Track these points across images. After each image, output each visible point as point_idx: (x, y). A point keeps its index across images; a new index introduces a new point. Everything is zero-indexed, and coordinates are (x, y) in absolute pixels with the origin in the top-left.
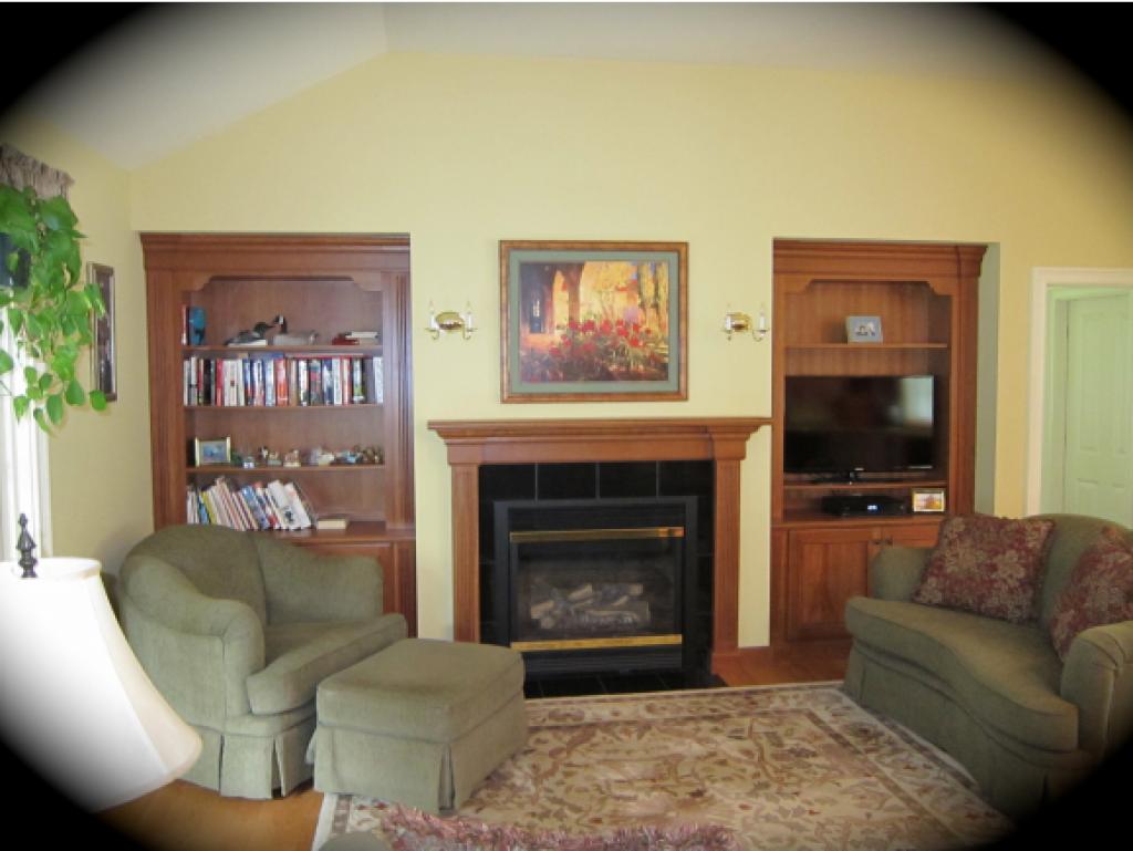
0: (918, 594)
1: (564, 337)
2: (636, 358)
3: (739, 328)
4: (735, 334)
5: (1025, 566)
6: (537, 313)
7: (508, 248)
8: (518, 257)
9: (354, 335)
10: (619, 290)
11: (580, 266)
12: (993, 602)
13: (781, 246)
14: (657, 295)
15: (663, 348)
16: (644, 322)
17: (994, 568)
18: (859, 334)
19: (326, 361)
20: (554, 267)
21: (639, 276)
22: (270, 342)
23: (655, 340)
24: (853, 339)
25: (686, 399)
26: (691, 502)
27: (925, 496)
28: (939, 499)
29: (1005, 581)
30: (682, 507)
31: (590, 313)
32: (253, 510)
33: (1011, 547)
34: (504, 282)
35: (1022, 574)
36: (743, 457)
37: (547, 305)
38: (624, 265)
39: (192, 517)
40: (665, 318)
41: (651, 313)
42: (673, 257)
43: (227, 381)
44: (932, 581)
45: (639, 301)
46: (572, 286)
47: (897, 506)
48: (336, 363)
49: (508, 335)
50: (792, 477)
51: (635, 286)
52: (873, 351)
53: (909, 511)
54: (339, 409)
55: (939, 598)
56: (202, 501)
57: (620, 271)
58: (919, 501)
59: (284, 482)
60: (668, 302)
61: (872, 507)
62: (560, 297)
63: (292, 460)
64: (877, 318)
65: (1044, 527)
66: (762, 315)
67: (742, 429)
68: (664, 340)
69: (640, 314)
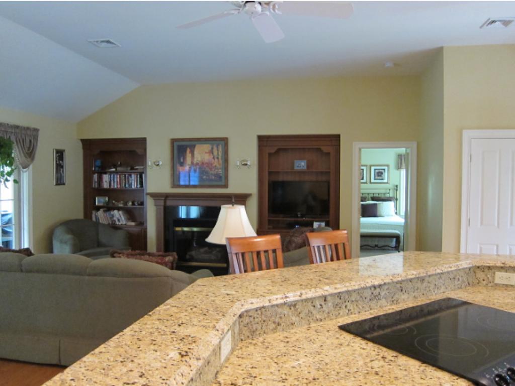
1: (189, 168)
2: (212, 174)
3: (245, 165)
6: (182, 160)
7: (173, 141)
8: (176, 144)
9: (137, 167)
10: (206, 153)
11: (194, 146)
13: (260, 138)
14: (218, 155)
15: (220, 171)
16: (214, 163)
19: (131, 176)
20: (187, 146)
21: (212, 148)
22: (116, 170)
23: (218, 169)
24: (296, 168)
25: (227, 187)
27: (318, 223)
31: (198, 160)
32: (111, 218)
34: (172, 151)
37: (185, 158)
38: (208, 145)
39: (94, 219)
40: (221, 162)
41: (216, 160)
42: (223, 142)
43: (104, 180)
45: (212, 156)
46: (192, 152)
48: (133, 176)
49: (173, 167)
51: (211, 152)
56: (97, 215)
57: (207, 147)
58: (316, 225)
59: (119, 210)
60: (222, 156)
61: (297, 226)
62: (189, 156)
63: (121, 204)
64: (304, 161)
68: (220, 169)
69: (213, 160)
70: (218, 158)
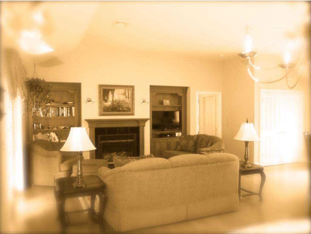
0: (176, 149)
1: (111, 103)
2: (125, 107)
3: (144, 102)
4: (143, 103)
5: (194, 143)
6: (106, 99)
7: (100, 86)
8: (102, 88)
9: (69, 102)
10: (122, 94)
11: (114, 90)
12: (188, 149)
13: (151, 87)
14: (128, 96)
15: (130, 105)
16: (126, 101)
17: (188, 143)
18: (165, 103)
19: (62, 108)
20: (109, 90)
21: (125, 92)
22: (51, 104)
23: (128, 104)
24: (165, 104)
25: (134, 115)
26: (135, 135)
28: (180, 134)
29: (190, 145)
30: (133, 136)
31: (116, 99)
33: (191, 140)
34: (100, 92)
35: (193, 144)
36: (145, 126)
37: (108, 97)
39: (34, 139)
40: (130, 100)
41: (127, 99)
42: (132, 88)
44: (179, 146)
45: (125, 97)
46: (113, 94)
47: (173, 135)
48: (64, 108)
49: (100, 103)
50: (154, 130)
51: (125, 94)
52: (168, 106)
53: (175, 136)
54: (65, 117)
55: (180, 149)
56: (36, 136)
57: (122, 91)
58: (177, 134)
59: (53, 132)
60: (131, 97)
61: (168, 136)
62: (110, 96)
63: (55, 128)
64: (169, 100)
65: (197, 136)
66: (148, 100)
67: (145, 120)
68: (130, 104)
69: (125, 99)
70: (128, 98)
